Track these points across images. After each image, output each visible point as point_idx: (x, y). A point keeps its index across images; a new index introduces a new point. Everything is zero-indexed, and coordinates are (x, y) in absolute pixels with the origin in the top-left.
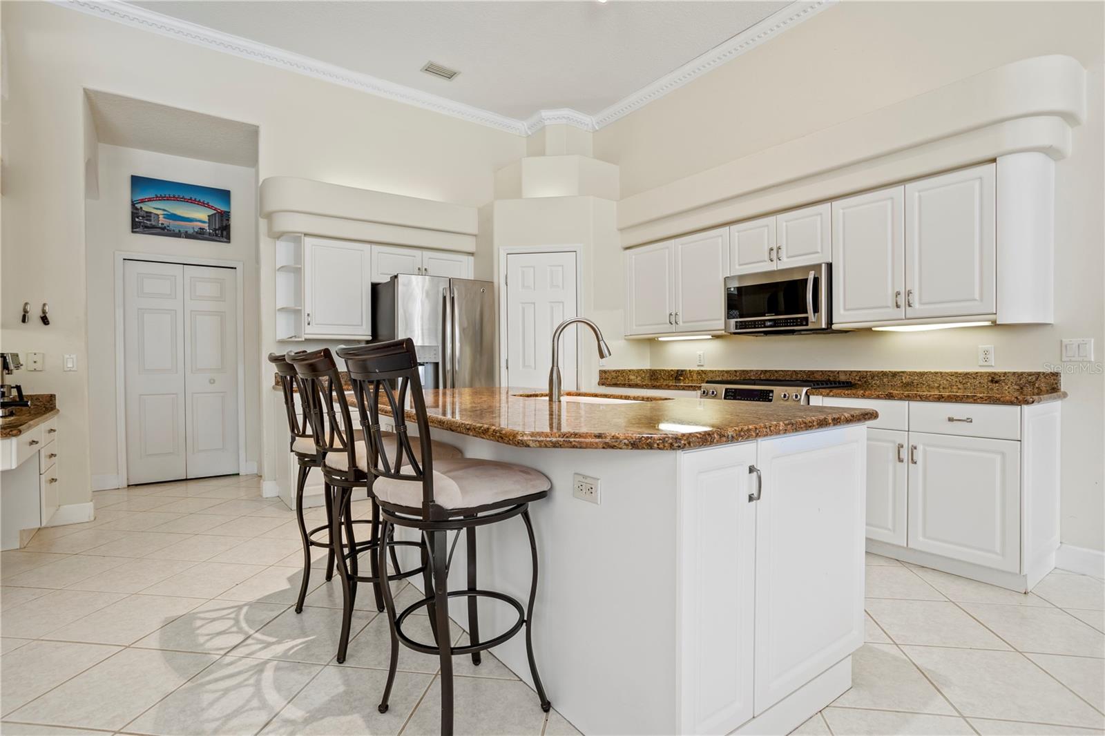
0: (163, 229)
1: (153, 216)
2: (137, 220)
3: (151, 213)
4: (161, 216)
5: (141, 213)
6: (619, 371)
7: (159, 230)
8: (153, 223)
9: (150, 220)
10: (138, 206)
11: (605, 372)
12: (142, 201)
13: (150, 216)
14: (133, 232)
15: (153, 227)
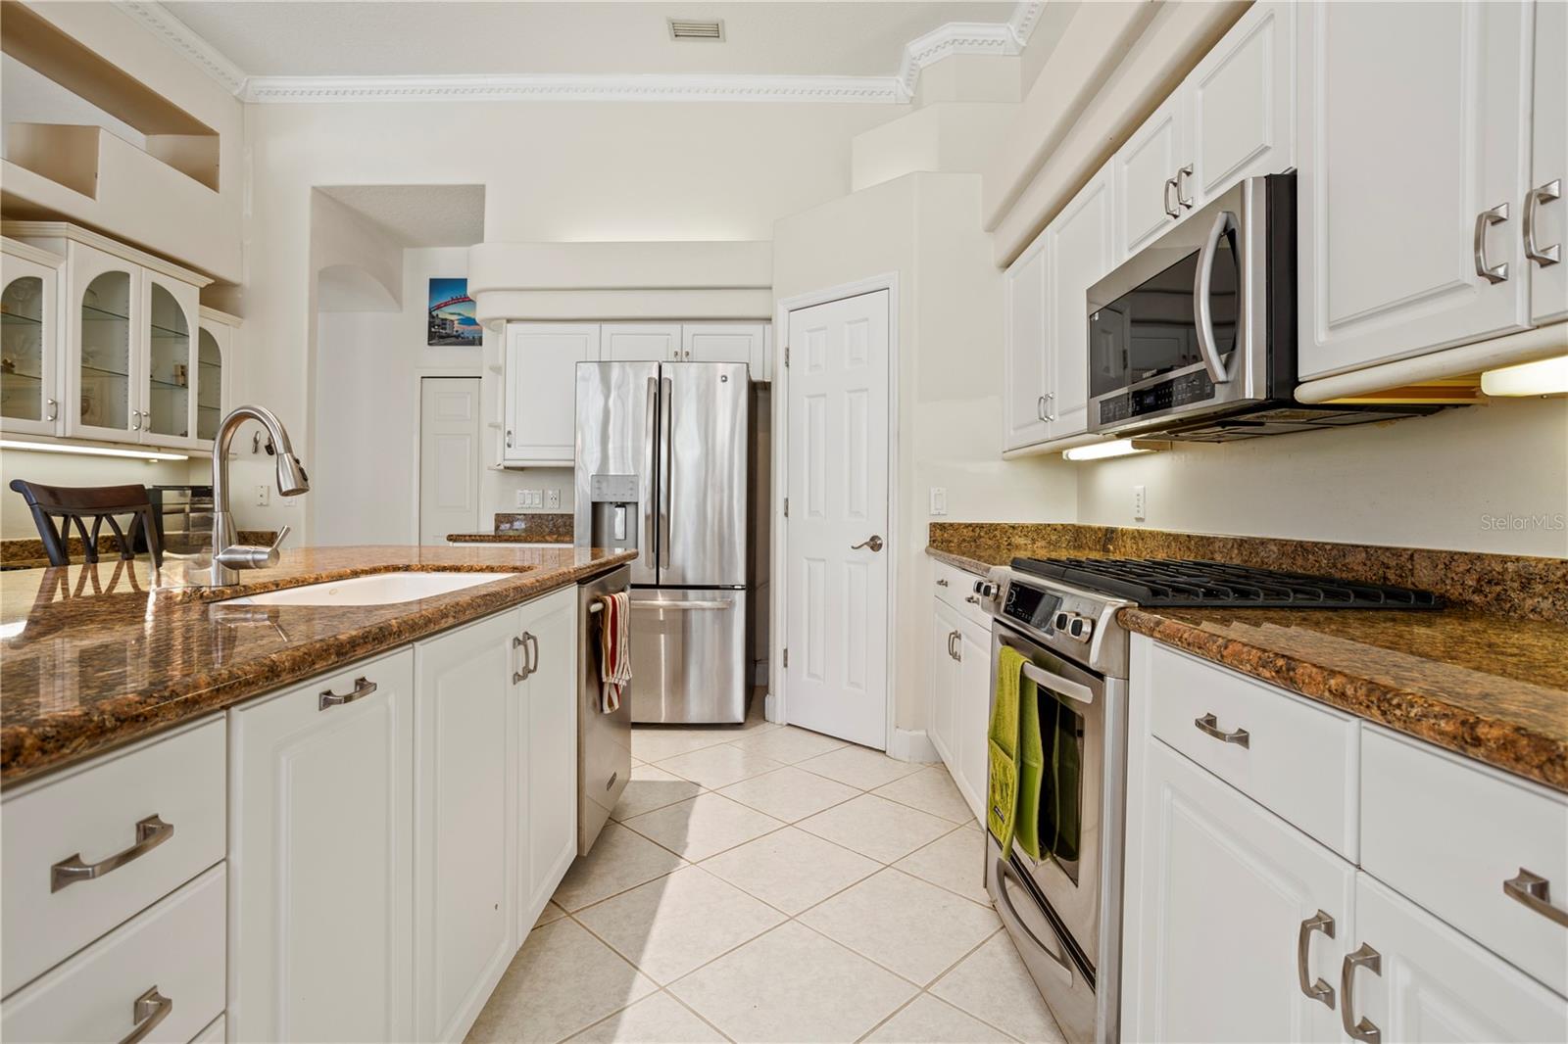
0: (457, 337)
1: (448, 322)
2: (433, 330)
3: (446, 320)
4: (456, 322)
5: (437, 322)
6: (981, 526)
7: (453, 339)
8: (448, 331)
9: (445, 329)
10: (434, 313)
11: (943, 527)
12: (439, 307)
13: (445, 324)
14: (429, 344)
15: (449, 336)
